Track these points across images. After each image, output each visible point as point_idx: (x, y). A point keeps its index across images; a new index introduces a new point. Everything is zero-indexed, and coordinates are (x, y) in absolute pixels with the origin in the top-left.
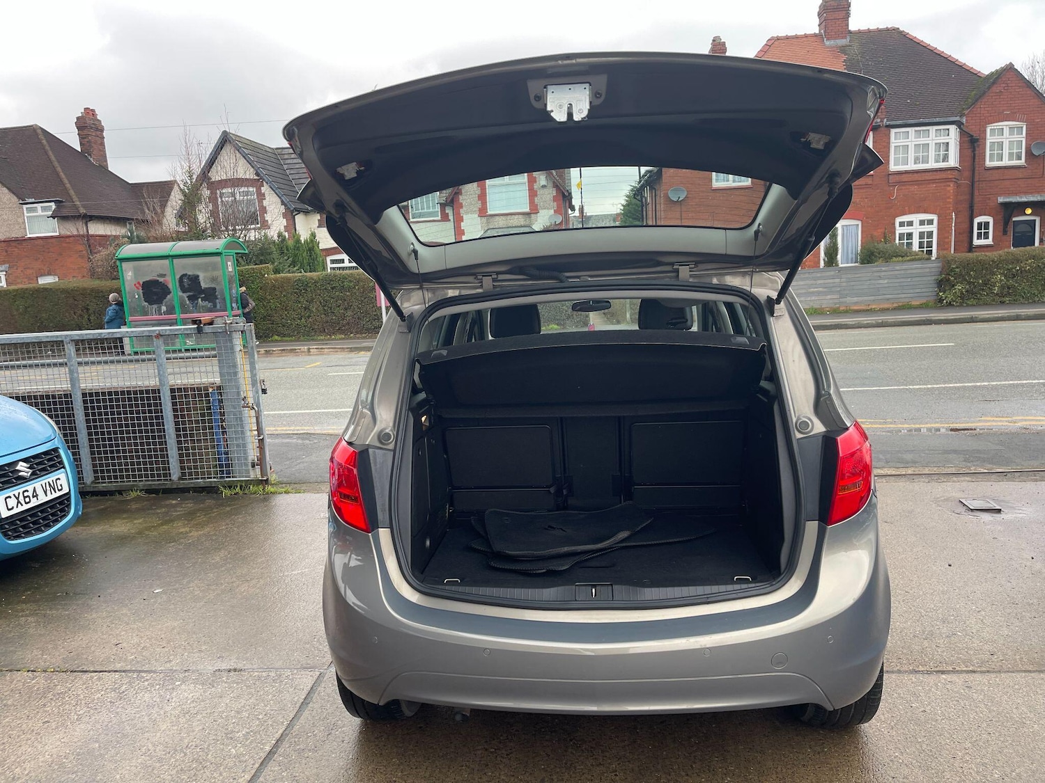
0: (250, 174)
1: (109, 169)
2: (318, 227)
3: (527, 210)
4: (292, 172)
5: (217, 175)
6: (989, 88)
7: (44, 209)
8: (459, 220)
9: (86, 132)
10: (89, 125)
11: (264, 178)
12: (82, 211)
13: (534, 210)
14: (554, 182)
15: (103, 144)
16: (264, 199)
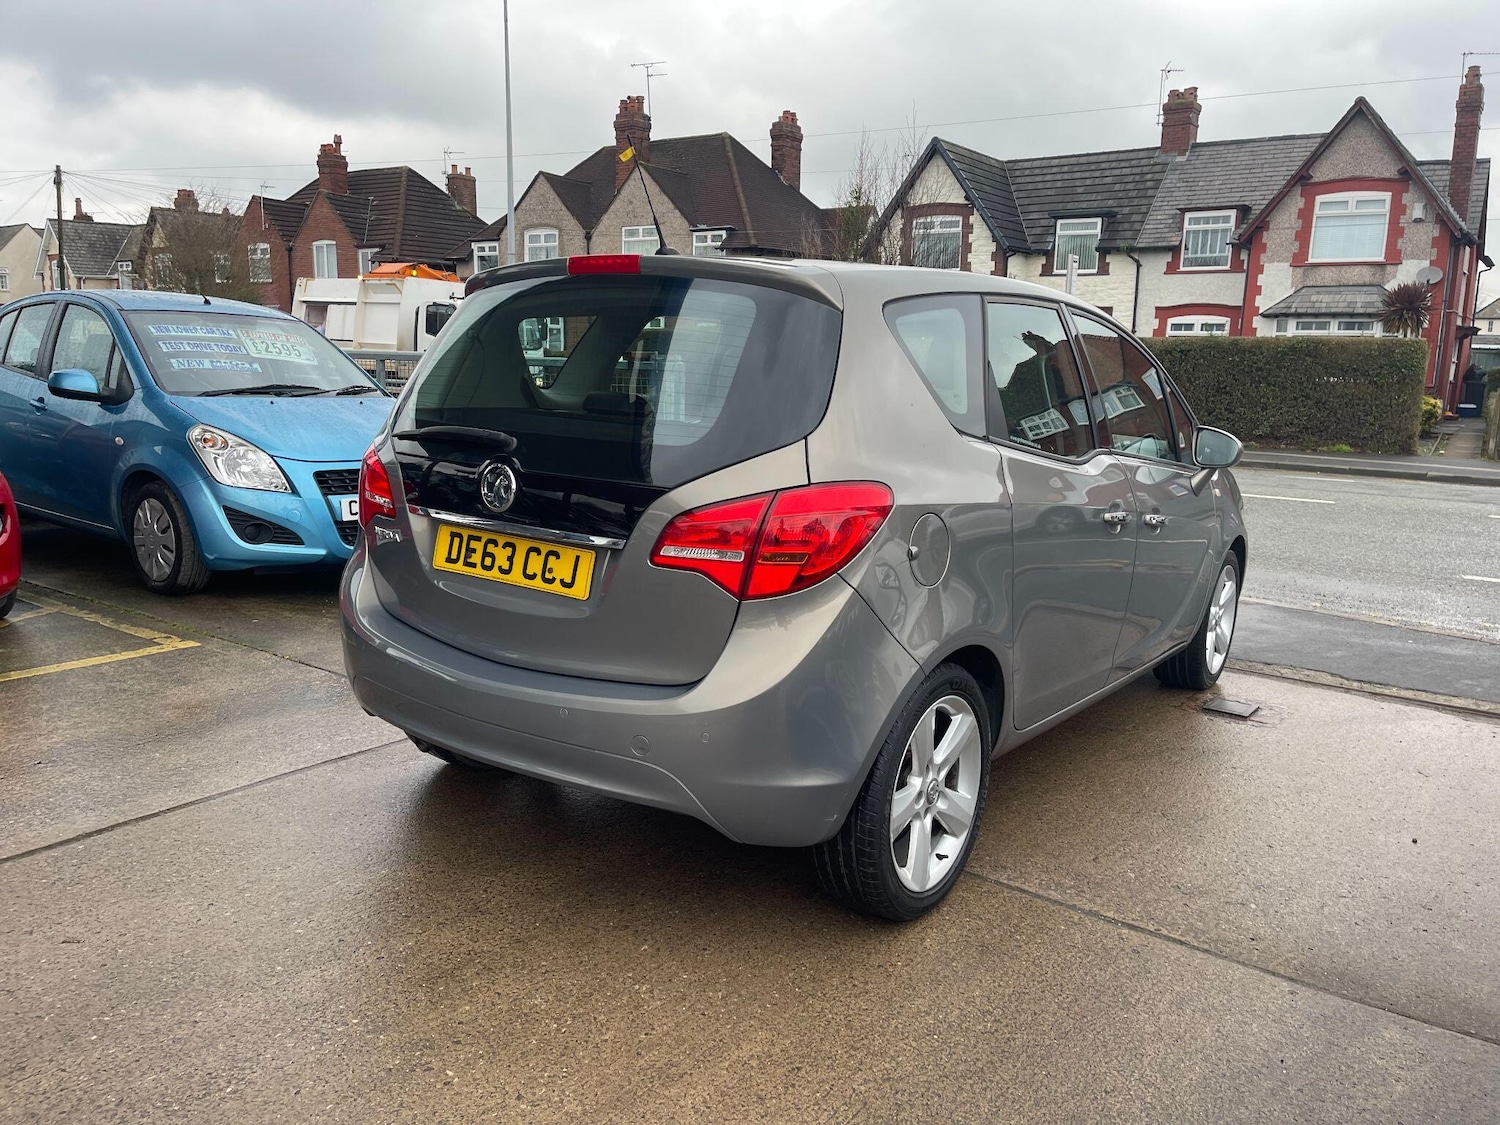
0: (958, 197)
1: (801, 191)
2: (1040, 276)
3: (1381, 259)
4: (1020, 196)
5: (920, 197)
7: (714, 238)
8: (1253, 272)
9: (781, 142)
10: (786, 134)
11: (977, 203)
12: (753, 242)
13: (1394, 257)
14: (1438, 215)
15: (798, 158)
16: (972, 233)
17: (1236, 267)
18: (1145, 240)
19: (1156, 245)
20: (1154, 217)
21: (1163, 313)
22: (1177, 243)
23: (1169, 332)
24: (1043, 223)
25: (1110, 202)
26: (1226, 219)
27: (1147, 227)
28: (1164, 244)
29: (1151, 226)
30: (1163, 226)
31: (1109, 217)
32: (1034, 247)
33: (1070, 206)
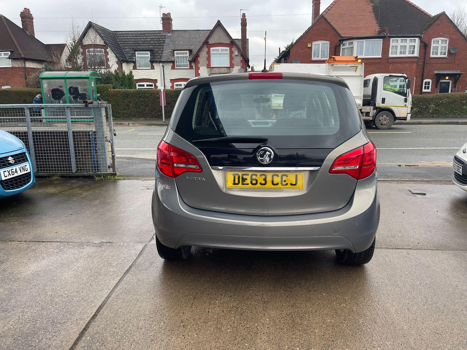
0: (102, 43)
1: (35, 37)
2: (133, 69)
3: (229, 66)
4: (121, 43)
5: (86, 42)
6: (434, 22)
7: (5, 54)
8: (197, 69)
9: (25, 19)
10: (26, 16)
11: (108, 45)
12: (23, 56)
13: (232, 66)
14: (241, 54)
15: (32, 25)
16: (108, 55)
17: (191, 68)
18: (164, 59)
19: (167, 60)
20: (165, 52)
21: (173, 81)
22: (174, 60)
23: (175, 87)
24: (131, 52)
25: (151, 47)
26: (186, 53)
27: (164, 55)
28: (170, 60)
29: (165, 55)
30: (168, 55)
31: (151, 51)
32: (129, 60)
33: (138, 47)
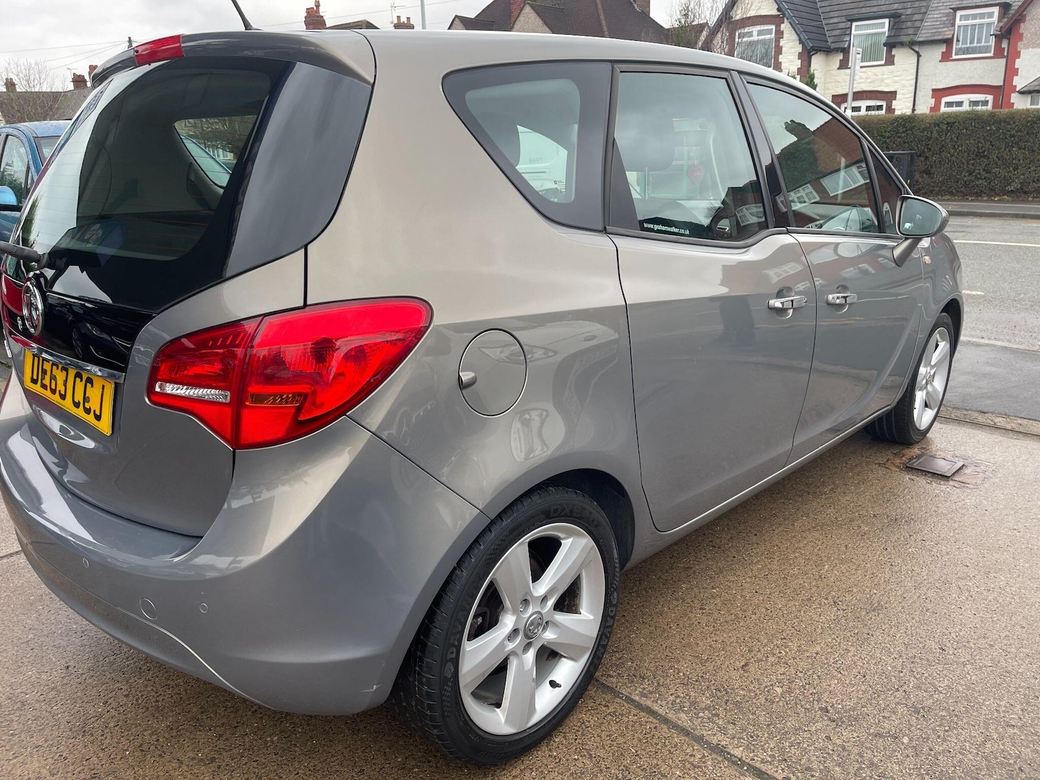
0: (773, 11)
1: (651, 16)
2: (838, 69)
4: (824, 5)
8: (1014, 55)
11: (786, 13)
16: (782, 38)
17: (999, 53)
18: (924, 35)
19: (933, 38)
20: (932, 16)
21: (938, 93)
22: (950, 36)
23: (943, 109)
24: (841, 26)
25: (896, 6)
26: (991, 15)
27: (926, 24)
28: (940, 37)
29: (929, 24)
30: (938, 23)
31: (895, 17)
32: (833, 46)
33: (863, 10)
